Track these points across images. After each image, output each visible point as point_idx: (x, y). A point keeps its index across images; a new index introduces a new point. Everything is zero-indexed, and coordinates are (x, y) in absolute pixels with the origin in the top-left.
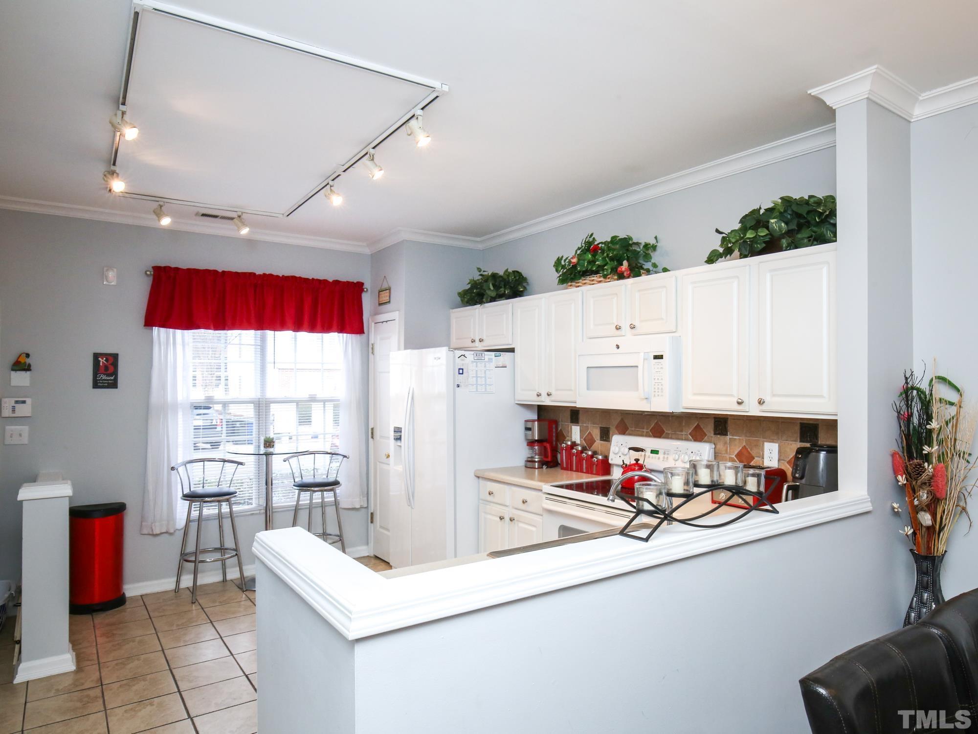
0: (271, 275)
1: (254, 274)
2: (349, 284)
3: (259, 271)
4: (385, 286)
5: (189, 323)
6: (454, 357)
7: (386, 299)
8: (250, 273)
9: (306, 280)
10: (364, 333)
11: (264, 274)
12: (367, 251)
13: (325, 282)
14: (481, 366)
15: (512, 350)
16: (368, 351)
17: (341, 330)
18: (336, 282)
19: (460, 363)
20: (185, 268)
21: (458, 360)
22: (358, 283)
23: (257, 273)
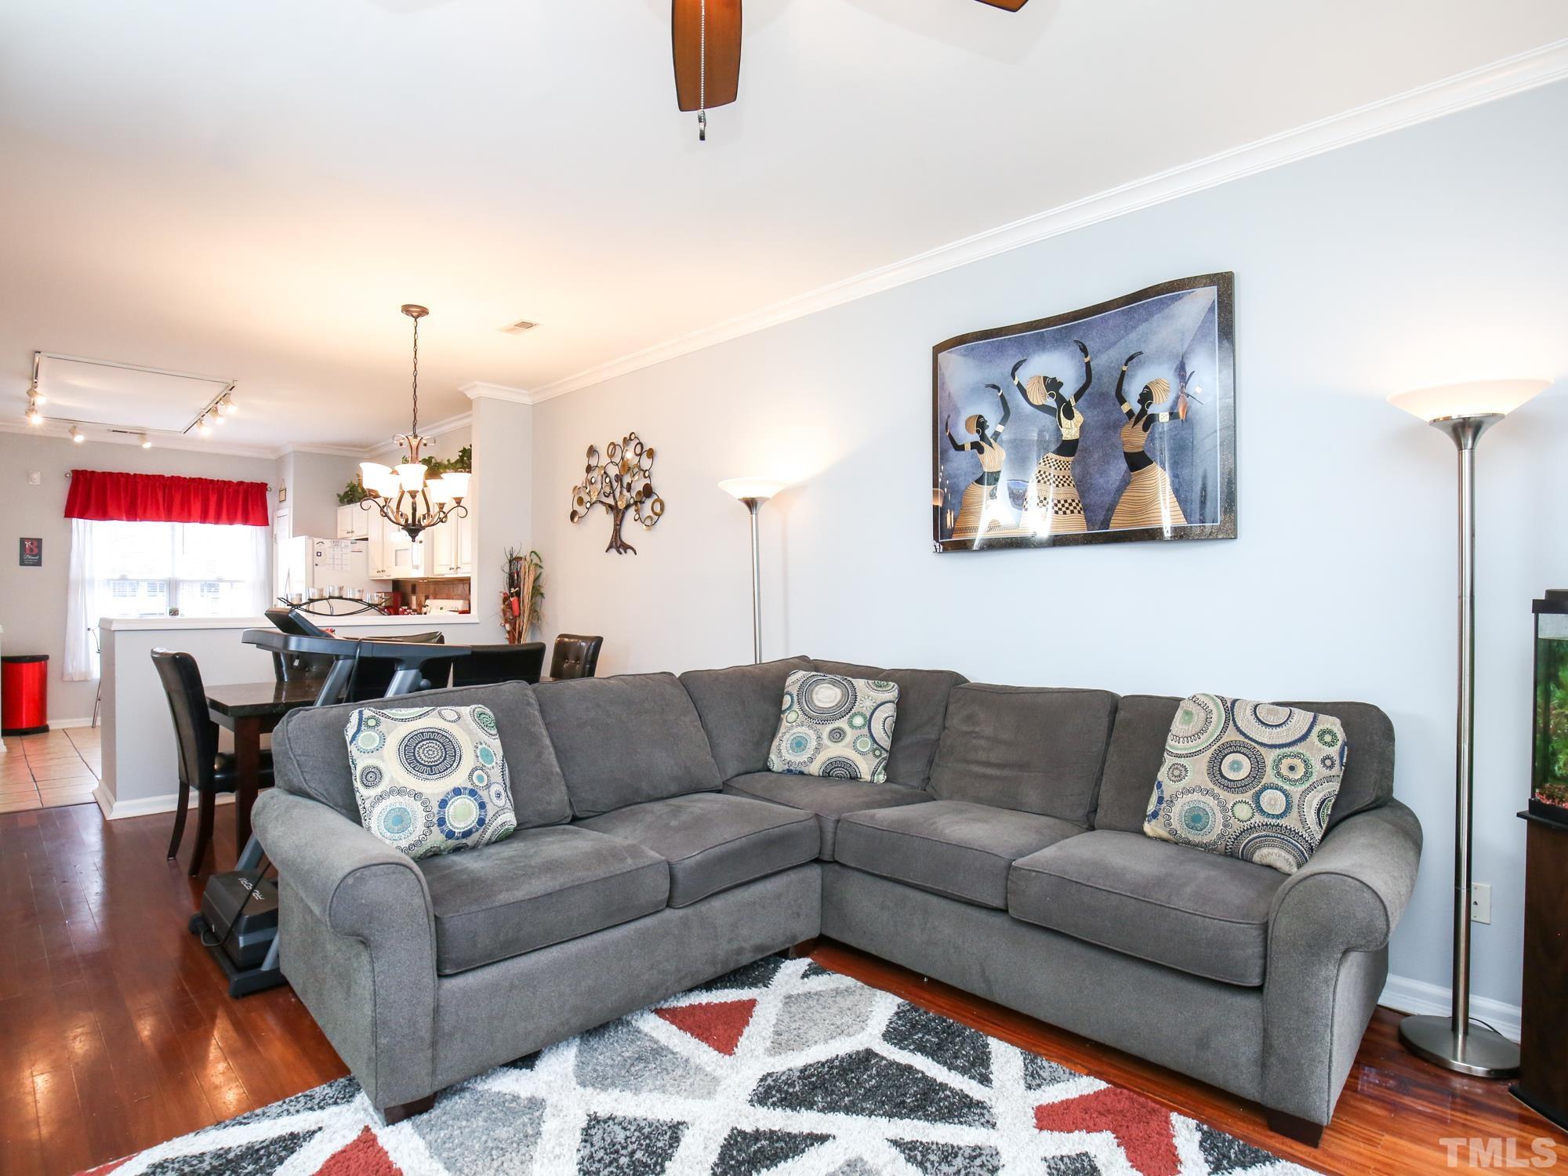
0: (179, 478)
1: (163, 476)
2: (252, 485)
3: (168, 474)
4: (283, 487)
5: (103, 514)
6: (313, 543)
7: (283, 498)
8: (159, 476)
9: (212, 481)
10: (268, 525)
11: (173, 477)
12: (273, 457)
13: (229, 483)
14: (338, 550)
15: (367, 539)
16: (272, 540)
17: (246, 521)
18: (241, 483)
19: (318, 548)
20: (100, 471)
21: (316, 546)
22: (262, 483)
23: (166, 475)
